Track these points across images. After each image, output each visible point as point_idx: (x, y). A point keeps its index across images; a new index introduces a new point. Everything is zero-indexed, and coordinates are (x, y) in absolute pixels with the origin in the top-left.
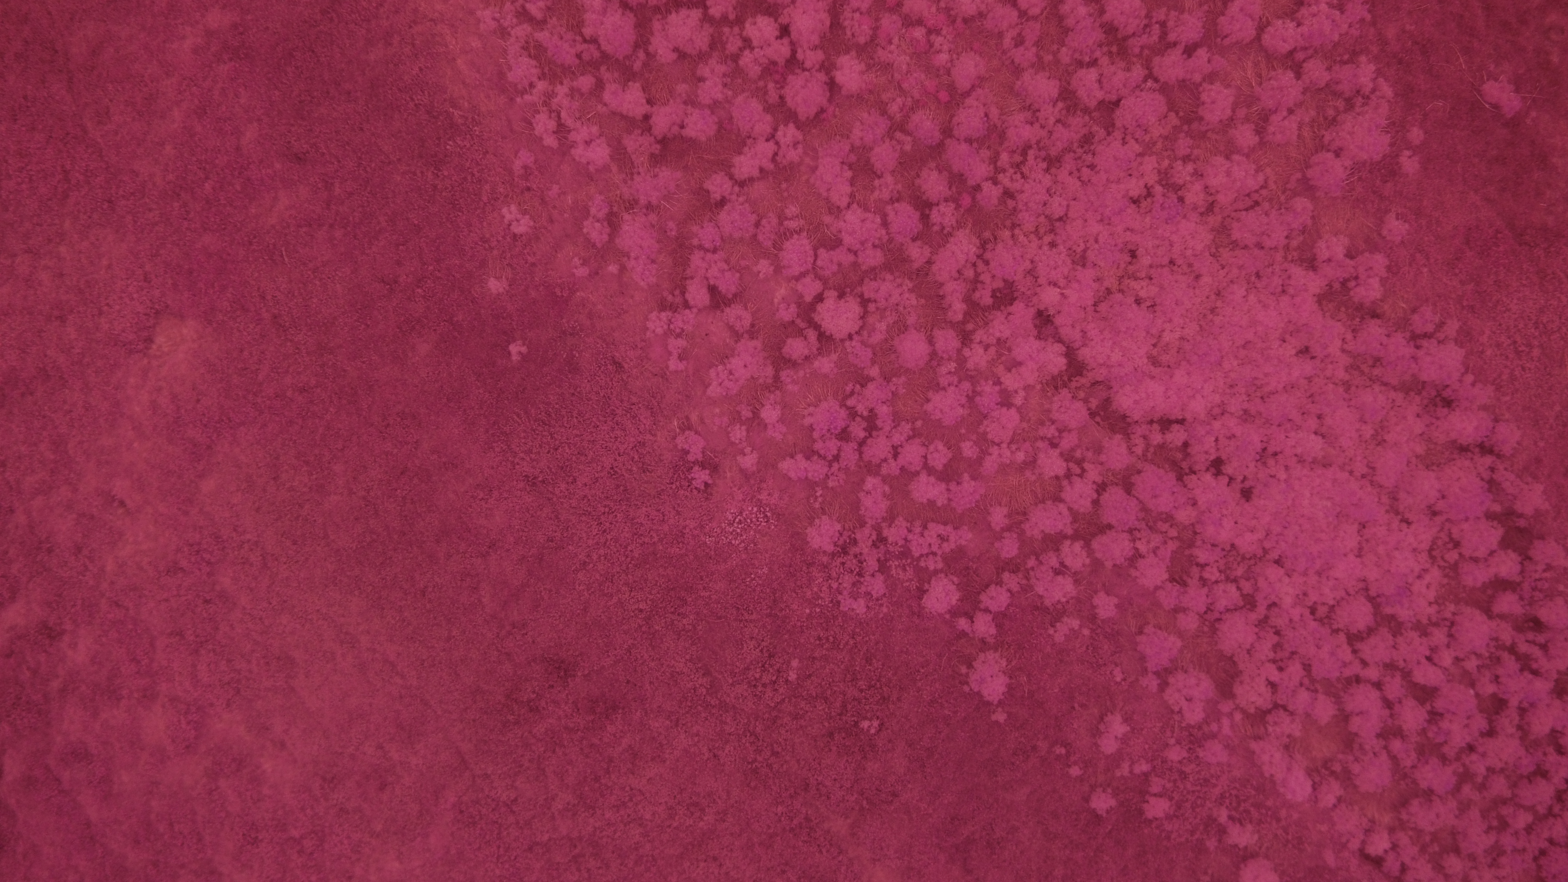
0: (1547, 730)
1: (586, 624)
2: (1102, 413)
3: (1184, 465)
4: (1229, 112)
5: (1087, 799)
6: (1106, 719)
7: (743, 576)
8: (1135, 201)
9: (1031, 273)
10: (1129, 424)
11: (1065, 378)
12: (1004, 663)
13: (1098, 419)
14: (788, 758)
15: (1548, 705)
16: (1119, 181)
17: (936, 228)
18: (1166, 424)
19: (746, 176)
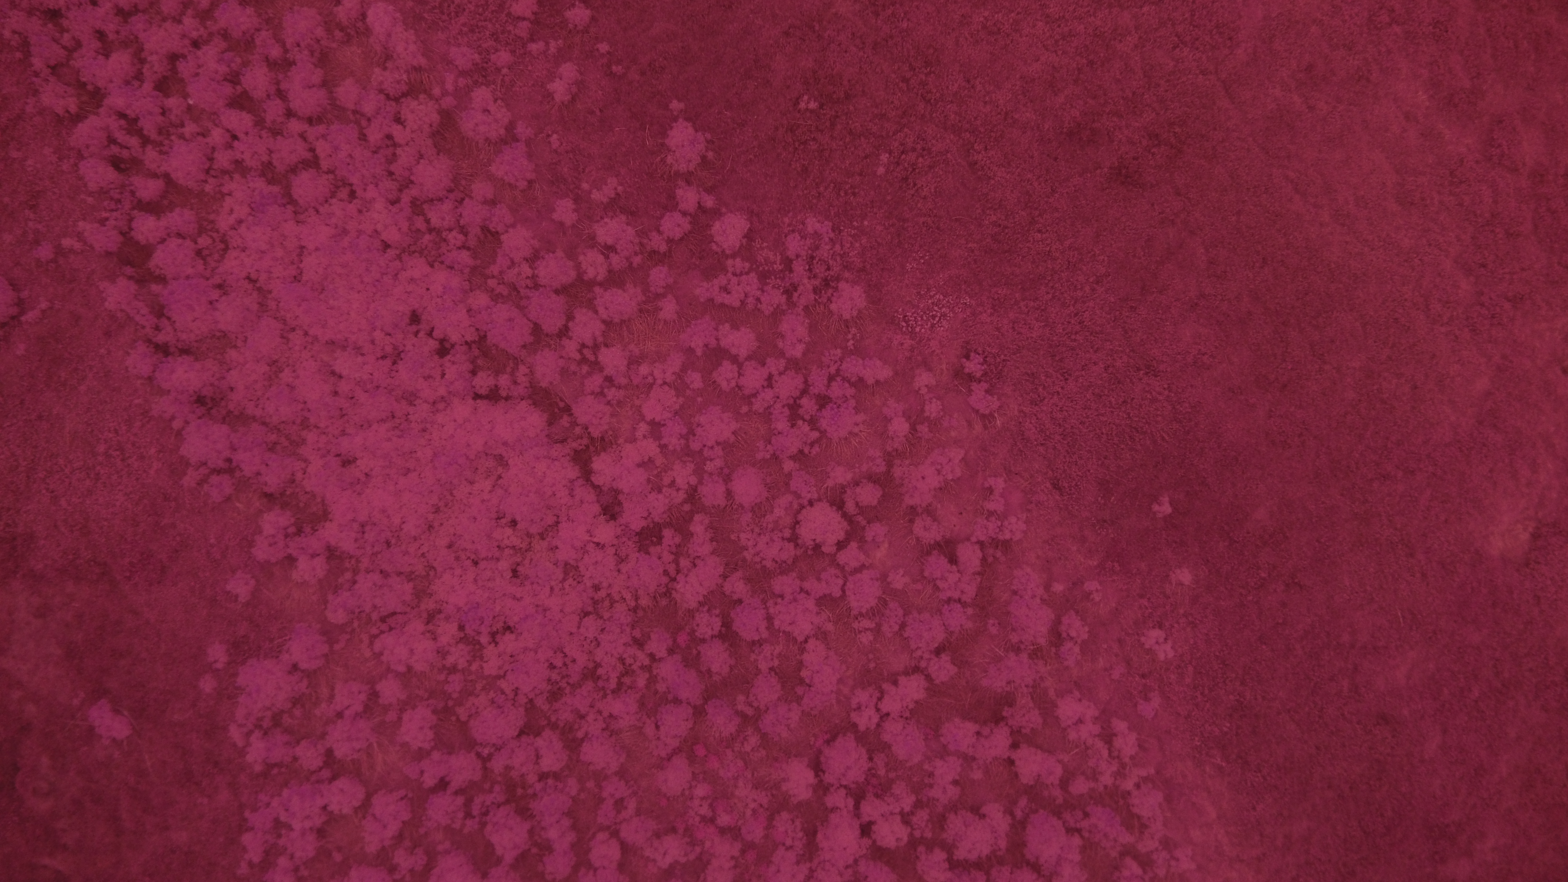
0: (114, 56)
1: (1097, 221)
2: (556, 410)
3: (476, 352)
4: (406, 717)
5: (593, 19)
6: (569, 97)
7: (932, 261)
8: (508, 629)
9: (621, 560)
10: (530, 397)
11: (592, 449)
12: (669, 159)
13: (562, 405)
14: (893, 76)
15: (111, 81)
16: (526, 649)
17: (717, 612)
18: (493, 396)
19: (912, 677)
